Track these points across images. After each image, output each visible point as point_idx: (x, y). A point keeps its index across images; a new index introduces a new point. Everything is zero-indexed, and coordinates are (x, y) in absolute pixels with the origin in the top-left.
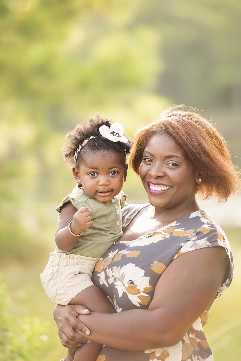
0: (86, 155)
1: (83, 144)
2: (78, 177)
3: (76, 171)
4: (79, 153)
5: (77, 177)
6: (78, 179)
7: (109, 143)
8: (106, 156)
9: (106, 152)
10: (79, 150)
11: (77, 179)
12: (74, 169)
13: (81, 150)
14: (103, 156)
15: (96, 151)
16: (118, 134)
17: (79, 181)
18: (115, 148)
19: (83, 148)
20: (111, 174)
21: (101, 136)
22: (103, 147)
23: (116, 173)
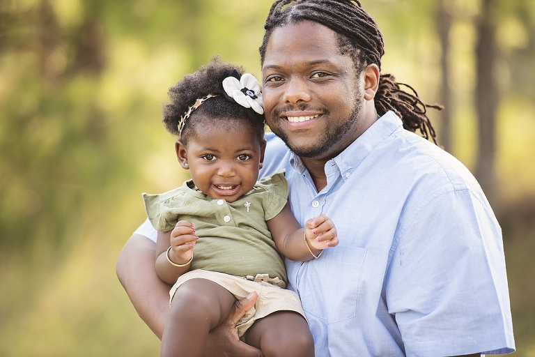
3: (181, 148)
4: (187, 119)
5: (182, 159)
6: (184, 162)
8: (232, 129)
9: (232, 122)
10: (188, 115)
13: (191, 115)
15: (217, 121)
16: (253, 93)
17: (186, 164)
18: (247, 116)
19: (194, 111)
20: (238, 158)
21: (225, 95)
22: (228, 113)
23: (247, 158)
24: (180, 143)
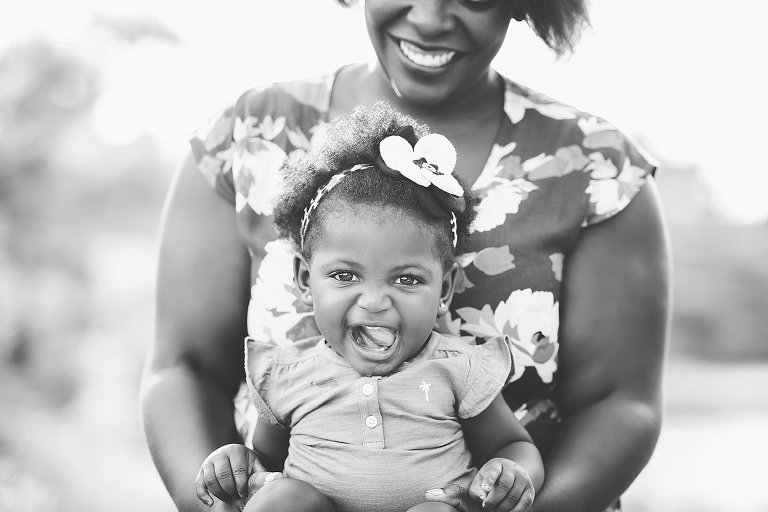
0: (330, 216)
1: (329, 187)
2: (307, 285)
3: (302, 268)
4: (314, 211)
5: (304, 287)
6: (306, 293)
7: (404, 184)
8: (389, 223)
9: (389, 209)
10: (314, 203)
11: (304, 291)
12: (297, 261)
13: (320, 201)
14: (381, 223)
15: (362, 207)
16: (436, 168)
17: (309, 297)
18: (418, 201)
20: (398, 281)
21: (382, 165)
22: (383, 194)
23: (415, 282)
24: (300, 257)
